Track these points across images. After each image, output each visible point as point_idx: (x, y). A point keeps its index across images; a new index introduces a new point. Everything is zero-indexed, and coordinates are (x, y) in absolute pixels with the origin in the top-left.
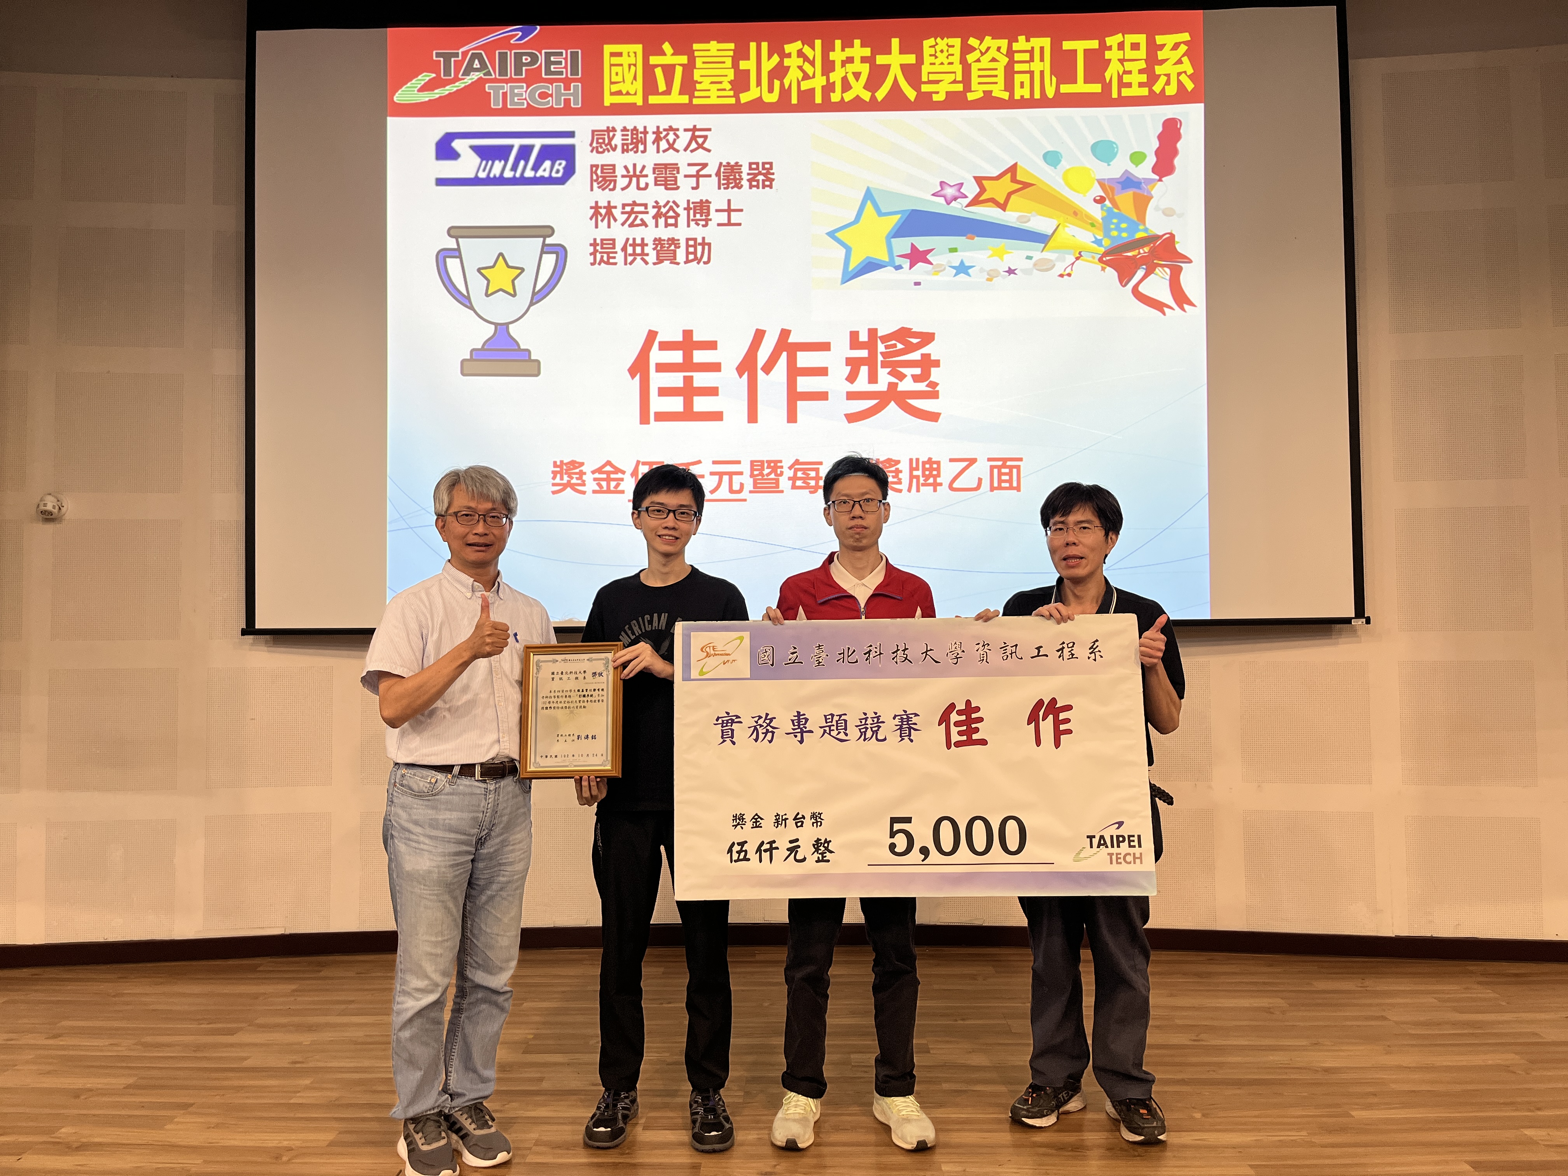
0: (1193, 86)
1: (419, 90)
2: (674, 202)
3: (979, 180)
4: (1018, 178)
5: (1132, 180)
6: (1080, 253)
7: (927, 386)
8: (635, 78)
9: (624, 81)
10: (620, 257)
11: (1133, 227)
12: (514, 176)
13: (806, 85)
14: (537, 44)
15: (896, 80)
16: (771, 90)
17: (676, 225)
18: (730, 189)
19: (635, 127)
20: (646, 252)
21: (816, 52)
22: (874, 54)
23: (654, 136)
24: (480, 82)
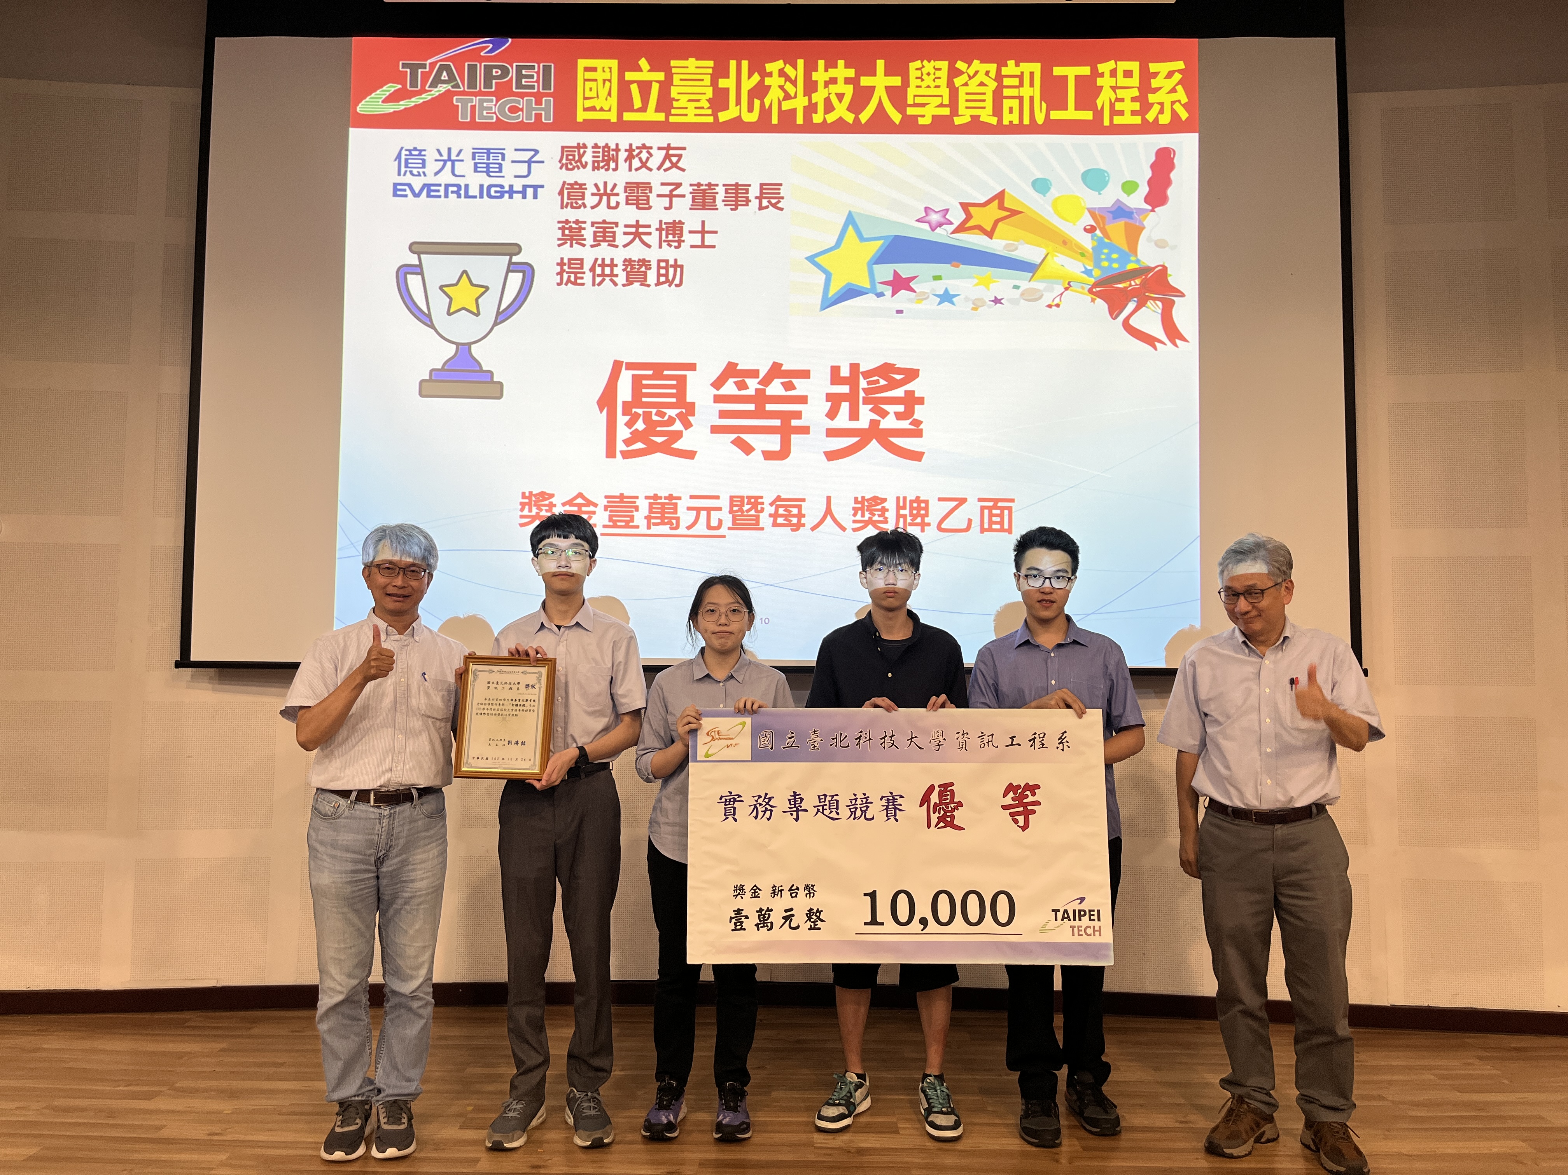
0: (1187, 115)
1: (383, 102)
3: (965, 206)
4: (1006, 205)
5: (1124, 210)
6: (1069, 283)
7: (910, 424)
8: (609, 94)
9: (598, 96)
10: (588, 277)
11: (1124, 258)
13: (787, 106)
14: (508, 57)
15: (880, 102)
16: (751, 109)
18: (704, 210)
19: (607, 144)
20: (615, 273)
21: (798, 72)
22: (858, 75)
23: (627, 153)
24: (448, 94)
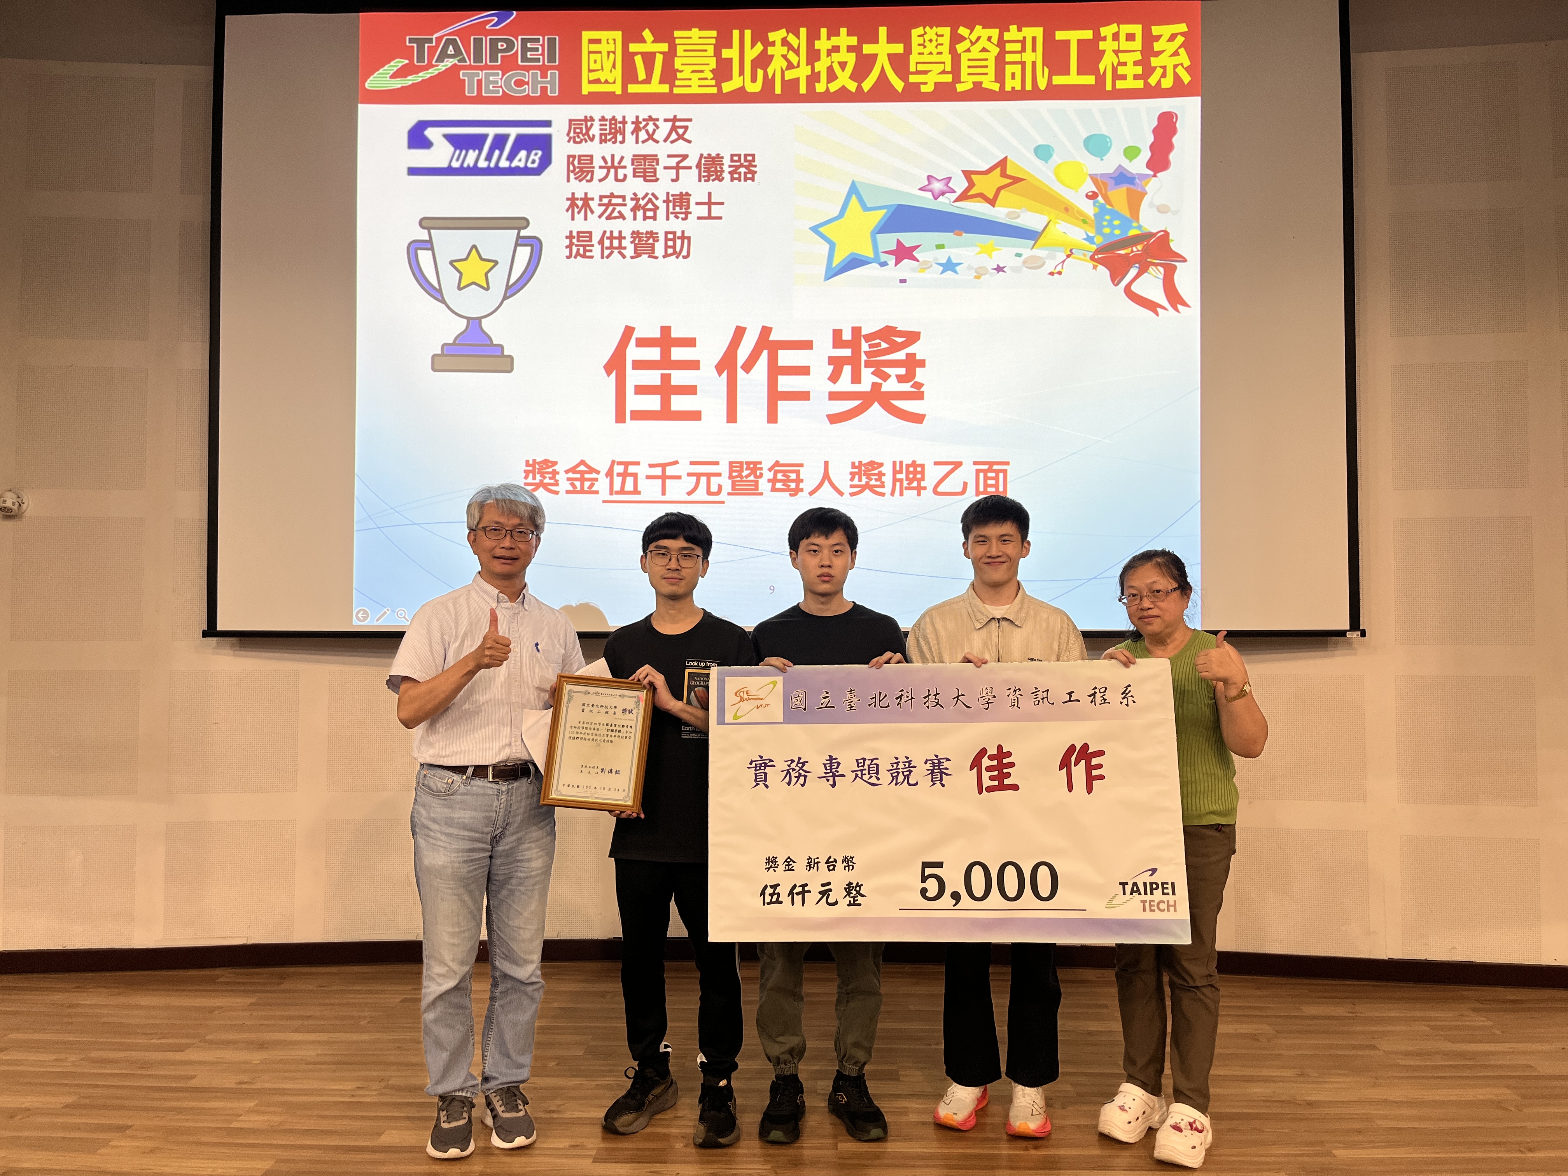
0: (1189, 79)
1: (391, 77)
2: (653, 194)
3: (967, 174)
4: (1008, 173)
5: (1126, 176)
6: (1071, 250)
7: (912, 386)
8: (614, 66)
9: (602, 69)
10: (596, 250)
11: (1126, 224)
12: (489, 165)
13: (790, 75)
14: (513, 30)
15: (883, 70)
16: (754, 79)
17: (654, 218)
18: (711, 181)
19: (614, 117)
20: (623, 245)
21: (800, 41)
22: (861, 42)
23: (633, 126)
24: (455, 69)
